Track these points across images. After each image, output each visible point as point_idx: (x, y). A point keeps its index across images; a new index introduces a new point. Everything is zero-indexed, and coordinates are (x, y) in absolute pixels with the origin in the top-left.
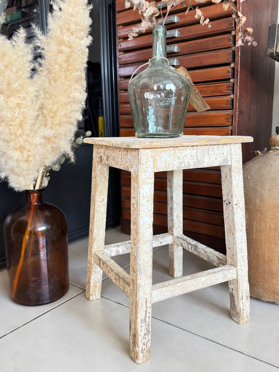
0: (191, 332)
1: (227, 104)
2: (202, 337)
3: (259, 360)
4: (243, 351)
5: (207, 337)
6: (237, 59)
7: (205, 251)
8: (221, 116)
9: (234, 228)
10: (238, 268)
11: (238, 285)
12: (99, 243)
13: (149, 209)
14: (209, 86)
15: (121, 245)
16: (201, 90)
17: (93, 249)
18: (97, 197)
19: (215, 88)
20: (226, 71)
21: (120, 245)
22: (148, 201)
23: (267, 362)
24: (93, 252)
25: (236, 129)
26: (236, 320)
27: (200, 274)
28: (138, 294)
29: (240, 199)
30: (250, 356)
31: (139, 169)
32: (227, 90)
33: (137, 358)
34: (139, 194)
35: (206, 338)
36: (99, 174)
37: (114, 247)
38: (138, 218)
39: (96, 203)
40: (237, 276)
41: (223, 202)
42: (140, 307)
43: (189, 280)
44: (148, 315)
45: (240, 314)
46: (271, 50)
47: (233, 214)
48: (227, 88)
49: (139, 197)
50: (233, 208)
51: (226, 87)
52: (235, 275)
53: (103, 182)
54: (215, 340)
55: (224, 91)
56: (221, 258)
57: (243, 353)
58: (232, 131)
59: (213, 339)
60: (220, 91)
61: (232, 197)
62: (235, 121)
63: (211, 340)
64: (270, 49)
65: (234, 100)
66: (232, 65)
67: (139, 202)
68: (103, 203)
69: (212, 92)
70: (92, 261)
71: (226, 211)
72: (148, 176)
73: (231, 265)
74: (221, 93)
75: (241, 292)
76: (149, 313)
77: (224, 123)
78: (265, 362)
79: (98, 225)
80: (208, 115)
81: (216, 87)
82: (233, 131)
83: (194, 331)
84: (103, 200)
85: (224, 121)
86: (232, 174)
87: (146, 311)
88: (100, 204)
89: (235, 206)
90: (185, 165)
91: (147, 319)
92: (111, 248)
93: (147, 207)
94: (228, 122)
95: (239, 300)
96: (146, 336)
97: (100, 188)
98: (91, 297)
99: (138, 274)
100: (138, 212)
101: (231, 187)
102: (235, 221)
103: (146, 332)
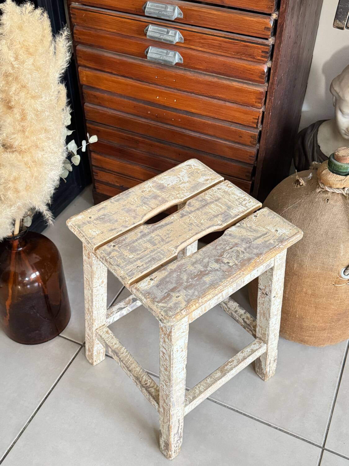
0: (216, 402)
1: (261, 77)
2: (228, 407)
3: (285, 432)
4: (270, 423)
5: (234, 407)
6: (284, 9)
7: (228, 307)
8: (250, 92)
9: (269, 317)
10: (269, 344)
11: (266, 357)
12: (101, 320)
13: (183, 357)
14: (234, 42)
15: (124, 308)
16: (221, 45)
17: (94, 328)
18: (94, 284)
19: (244, 48)
20: (263, 27)
21: (123, 306)
22: (182, 351)
23: (293, 434)
24: (94, 329)
25: (269, 113)
26: (261, 377)
27: (230, 364)
28: (171, 421)
29: (279, 290)
30: (276, 428)
31: (173, 331)
32: (262, 57)
33: (170, 457)
34: (172, 351)
35: (232, 409)
36: (95, 263)
37: (117, 313)
38: (171, 369)
39: (94, 289)
40: (267, 350)
41: (259, 289)
42: (173, 428)
43: (219, 380)
44: (180, 427)
45: (266, 375)
46: (339, 23)
47: (270, 306)
48: (263, 54)
49: (172, 353)
50: (270, 300)
51: (261, 52)
52: (265, 350)
53: (100, 267)
54: (241, 410)
55: (258, 56)
56: (248, 322)
57: (270, 425)
58: (263, 112)
59: (240, 410)
60: (250, 55)
61: (271, 292)
62: (269, 101)
63: (237, 411)
64: (340, 21)
65: (272, 71)
66: (274, 16)
67: (172, 357)
68: (103, 285)
69: (238, 53)
70: (94, 337)
71: (261, 298)
72: (182, 331)
73: (260, 339)
74: (251, 58)
75: (269, 360)
76: (182, 426)
77: (254, 103)
78: (291, 435)
79: (98, 307)
80: (229, 86)
81: (246, 48)
82: (265, 113)
83: (219, 400)
84: (103, 282)
85: (254, 100)
86: (274, 273)
87: (179, 427)
88: (99, 287)
89: (273, 299)
90: (223, 298)
91: (180, 431)
92: (114, 315)
93: (181, 356)
94: (259, 103)
95: (267, 366)
96: (179, 441)
97: (97, 275)
98: (95, 364)
99: (171, 408)
100: (172, 365)
101: (271, 284)
102: (271, 311)
103: (178, 439)
